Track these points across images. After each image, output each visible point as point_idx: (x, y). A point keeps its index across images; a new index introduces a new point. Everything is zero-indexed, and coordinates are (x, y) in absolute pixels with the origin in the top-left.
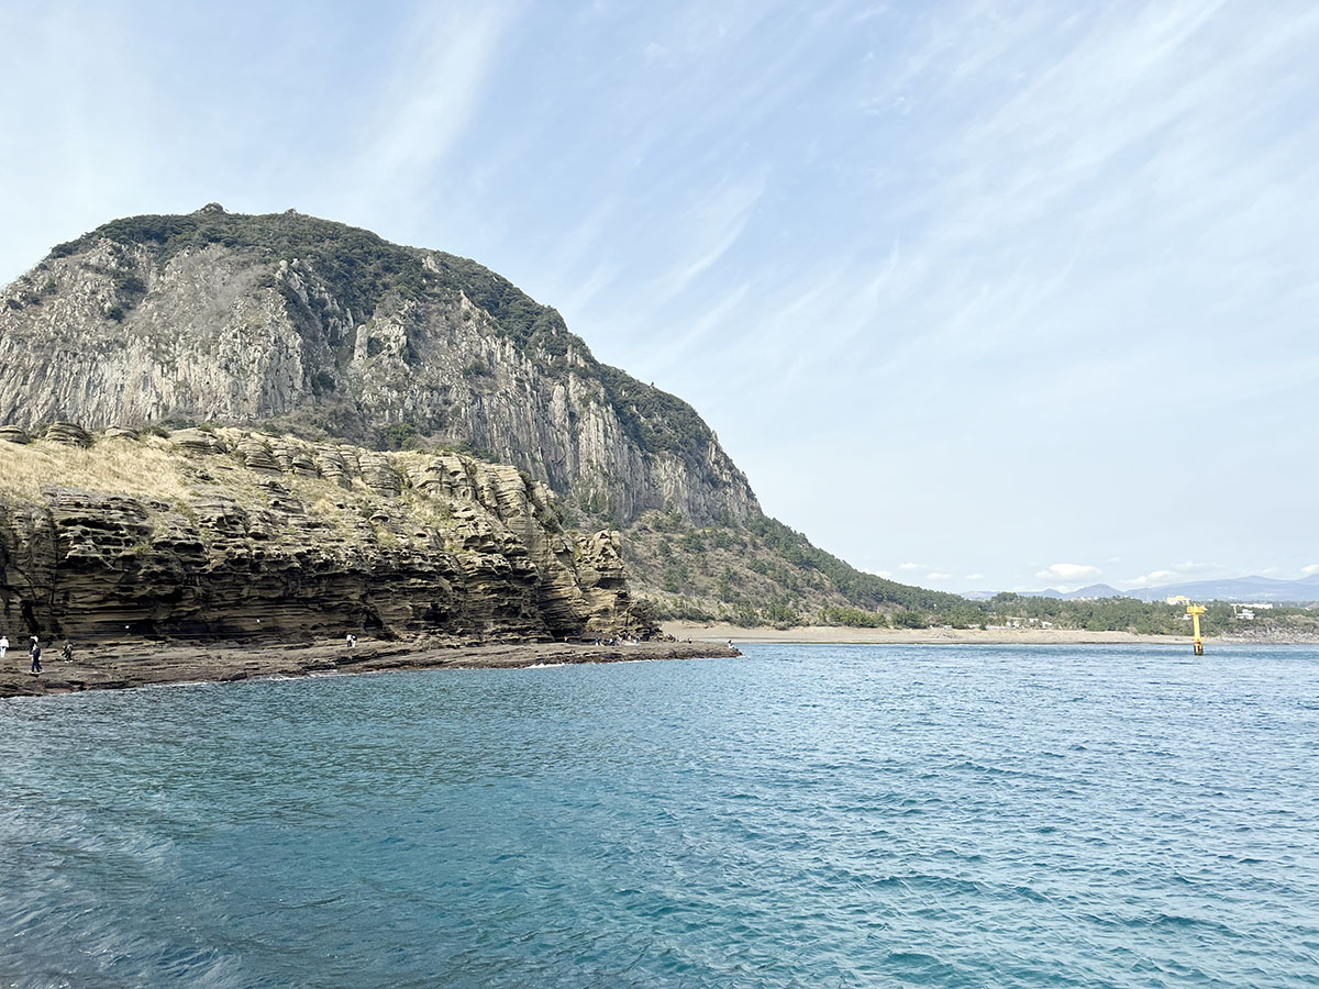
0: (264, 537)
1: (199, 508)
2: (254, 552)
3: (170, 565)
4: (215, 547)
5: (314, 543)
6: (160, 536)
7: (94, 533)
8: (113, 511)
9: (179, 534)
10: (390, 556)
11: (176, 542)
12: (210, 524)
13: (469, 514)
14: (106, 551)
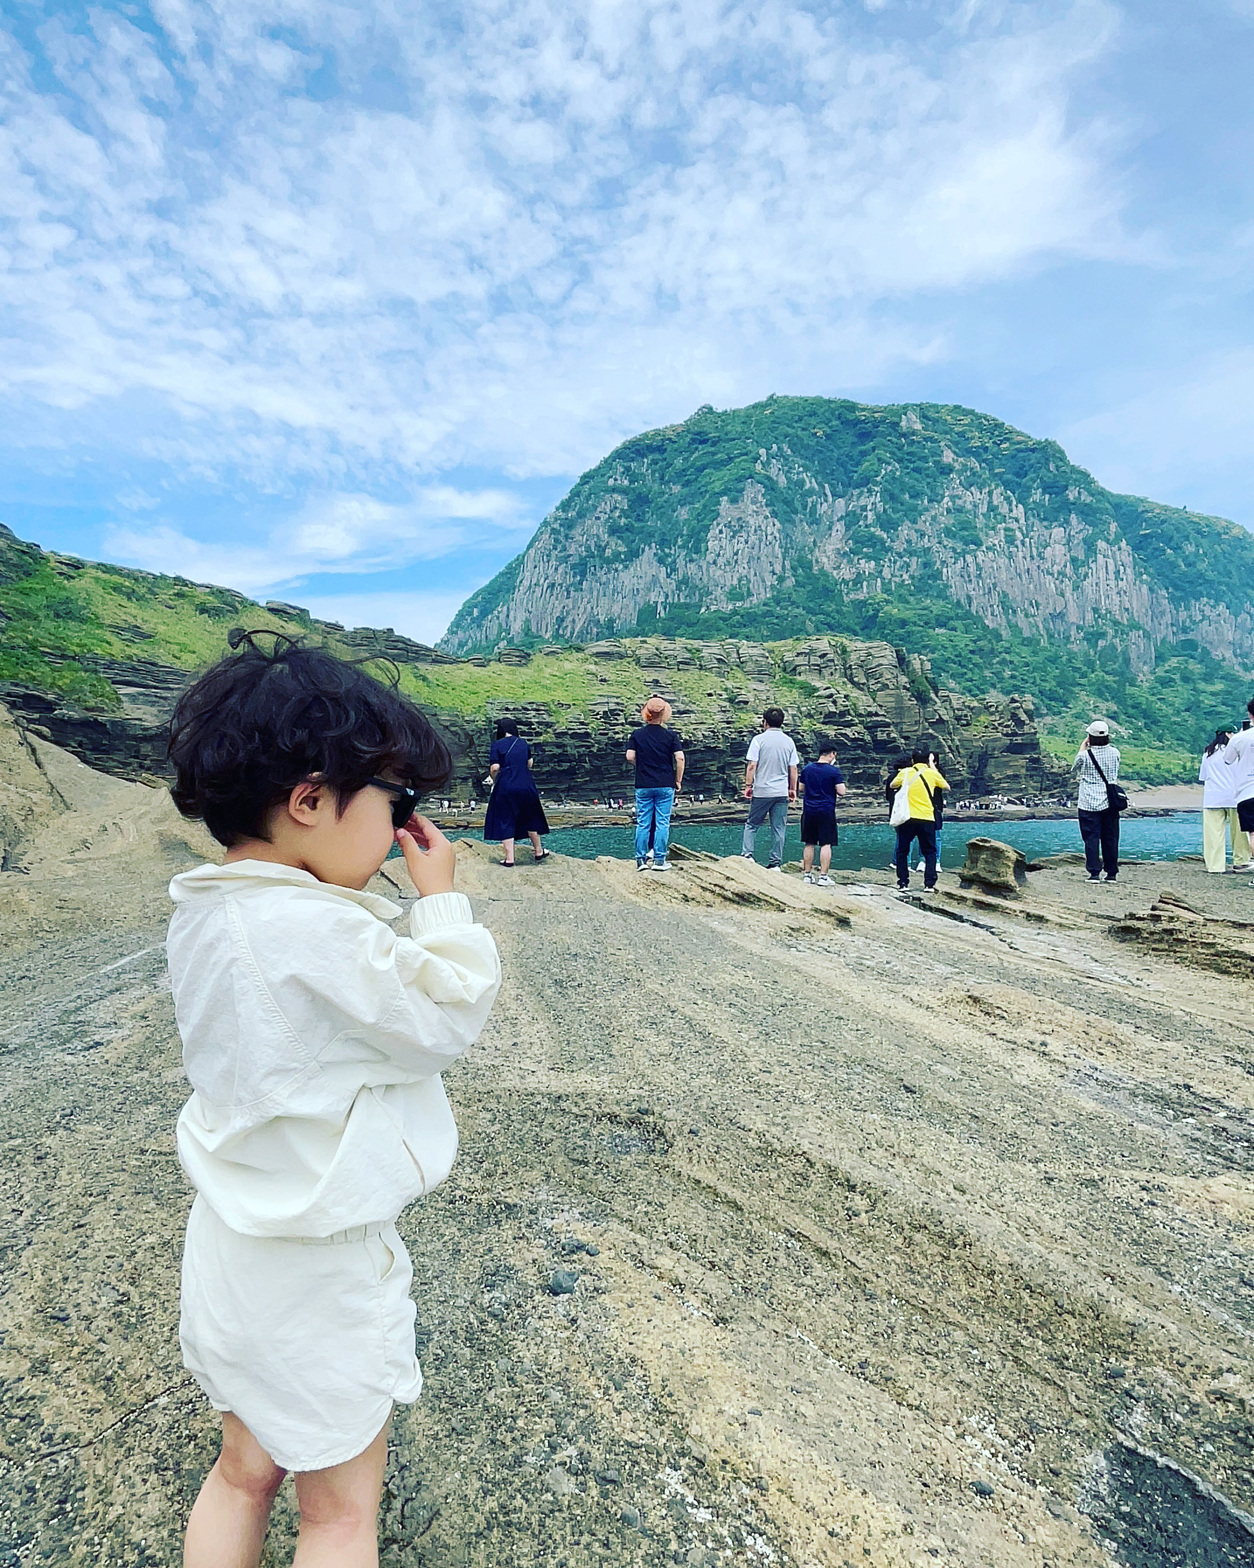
1: (592, 705)
3: (566, 749)
6: (560, 728)
9: (575, 726)
11: (570, 732)
12: (598, 717)
13: (828, 692)
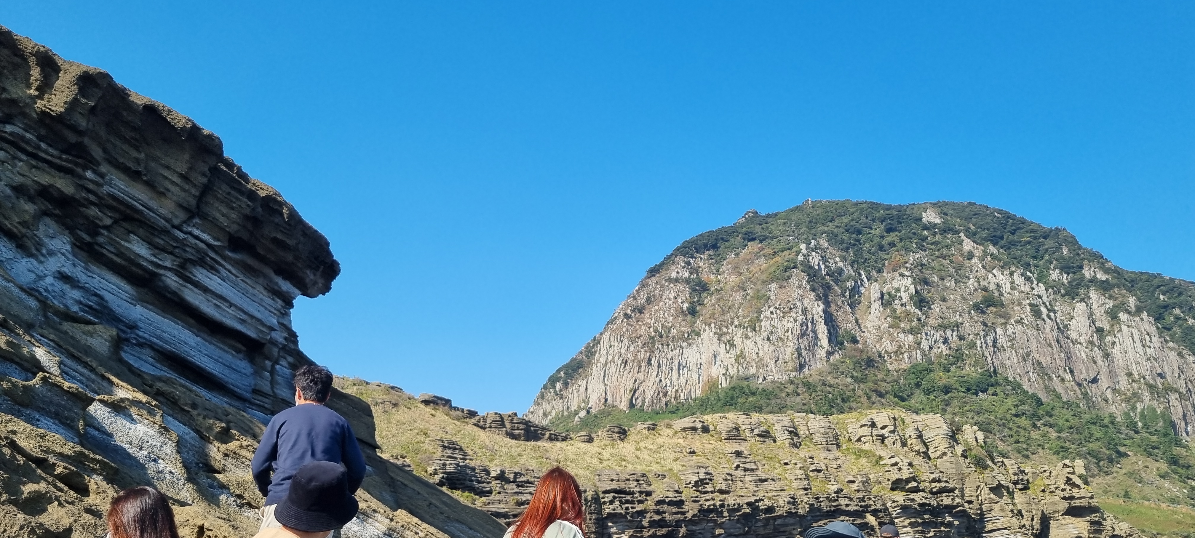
0: (727, 492)
1: (684, 475)
2: (718, 503)
3: (664, 515)
4: (693, 501)
5: (761, 495)
6: (658, 496)
7: (620, 497)
8: (631, 482)
9: (671, 494)
10: (821, 500)
11: (667, 500)
12: (690, 486)
13: (893, 461)
14: (627, 509)
